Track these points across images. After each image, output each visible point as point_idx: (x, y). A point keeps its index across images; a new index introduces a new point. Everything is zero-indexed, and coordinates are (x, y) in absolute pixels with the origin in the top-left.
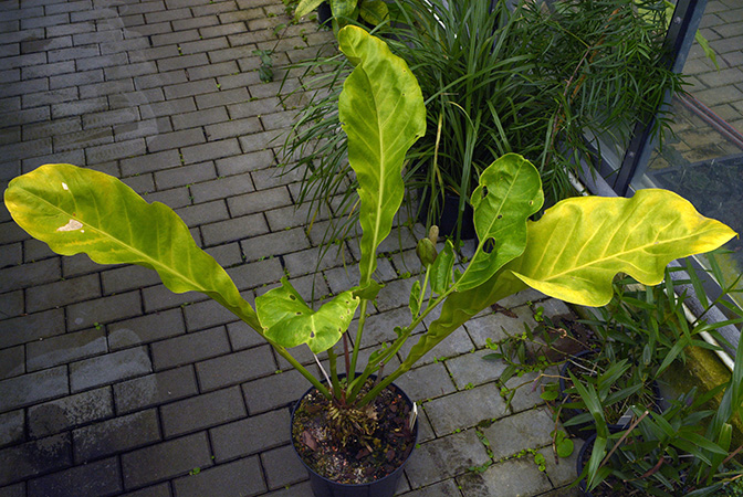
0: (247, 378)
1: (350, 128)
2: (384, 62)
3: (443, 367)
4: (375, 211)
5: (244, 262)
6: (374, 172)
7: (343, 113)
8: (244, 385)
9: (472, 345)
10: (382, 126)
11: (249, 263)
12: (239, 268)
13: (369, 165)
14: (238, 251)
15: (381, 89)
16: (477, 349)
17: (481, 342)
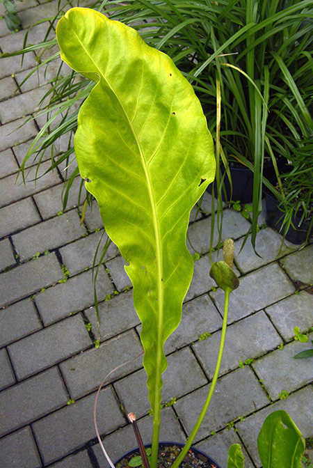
0: (37, 415)
1: (98, 185)
2: (137, 63)
3: (250, 372)
4: (155, 288)
5: (18, 262)
6: (146, 234)
7: (86, 164)
8: (35, 425)
9: (279, 338)
10: (149, 164)
11: (23, 263)
12: (13, 271)
13: (136, 228)
14: (10, 250)
15: (138, 107)
16: (285, 343)
17: (288, 334)
